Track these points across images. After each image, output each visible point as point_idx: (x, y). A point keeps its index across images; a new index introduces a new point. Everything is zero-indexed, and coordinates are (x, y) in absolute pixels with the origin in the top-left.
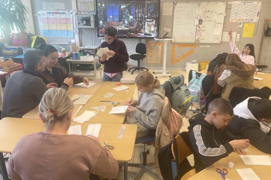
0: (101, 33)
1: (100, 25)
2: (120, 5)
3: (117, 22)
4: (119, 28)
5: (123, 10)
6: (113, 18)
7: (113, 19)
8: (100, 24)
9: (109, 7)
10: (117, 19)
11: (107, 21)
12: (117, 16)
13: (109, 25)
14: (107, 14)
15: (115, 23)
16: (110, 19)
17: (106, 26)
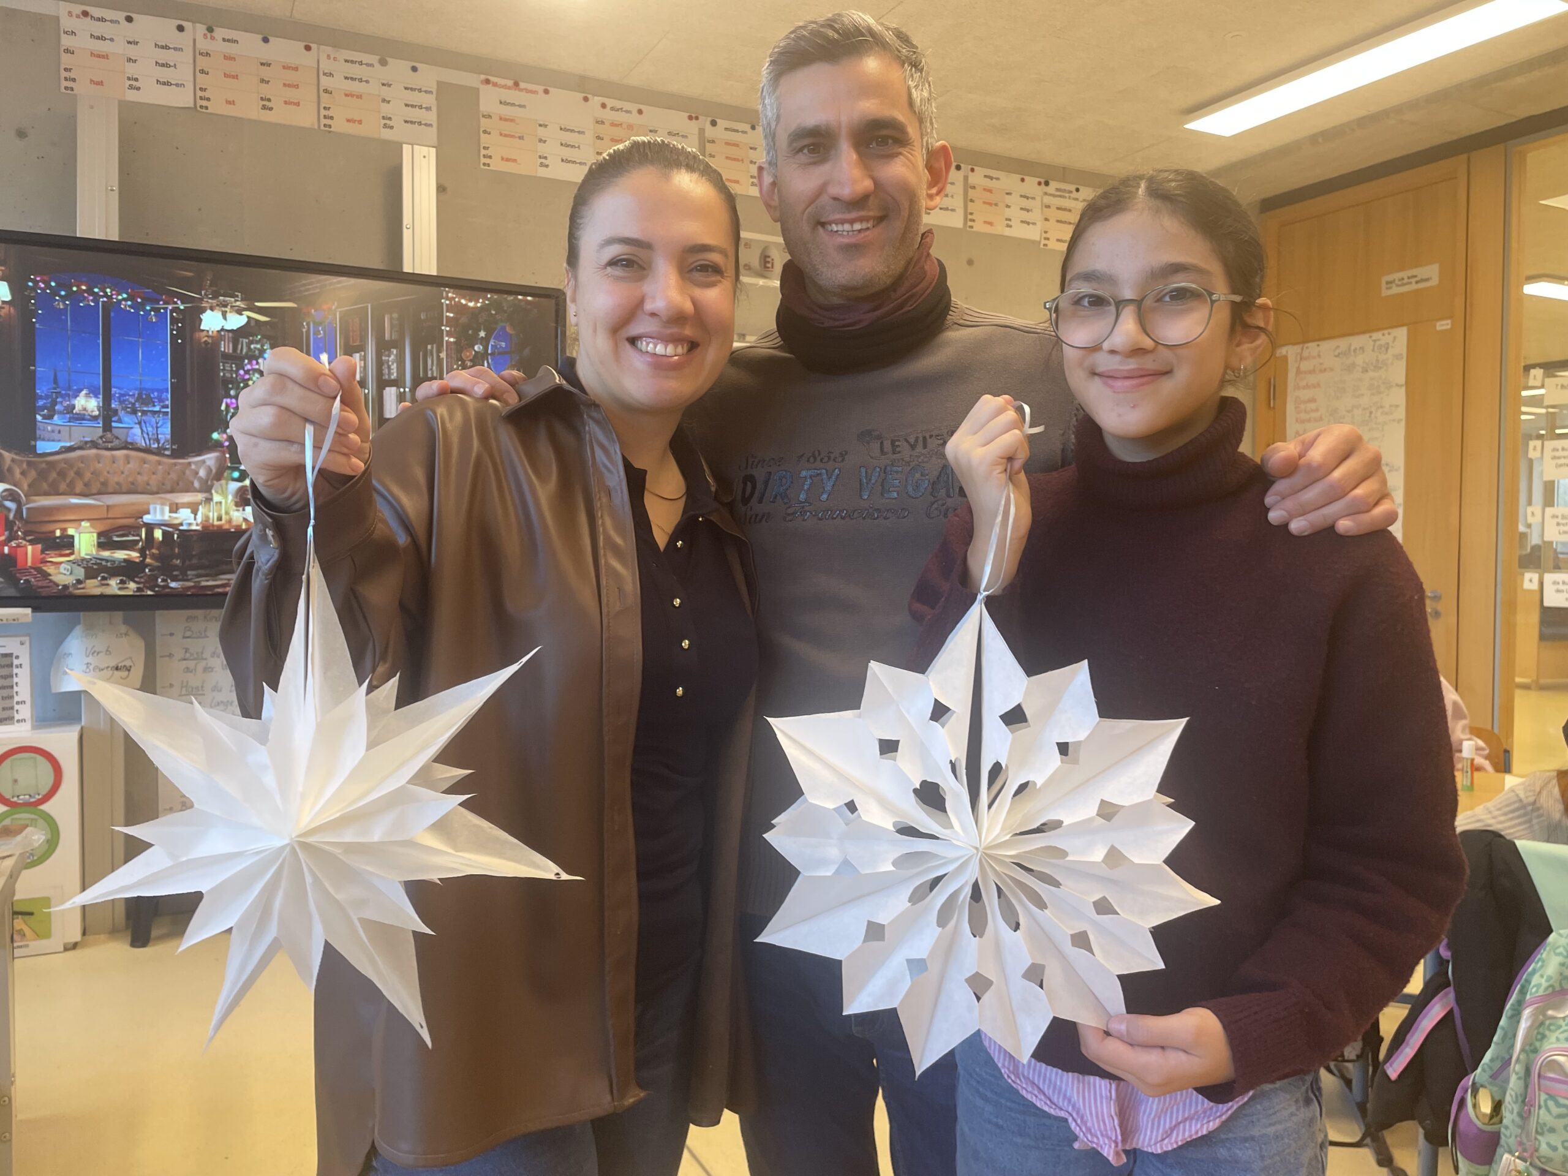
2: (184, 299)
3: (159, 452)
4: (175, 508)
5: (225, 347)
6: (107, 415)
7: (107, 427)
9: (65, 309)
10: (157, 428)
11: (35, 446)
12: (149, 401)
13: (63, 487)
14: (38, 375)
15: (130, 466)
16: (68, 428)
17: (19, 495)
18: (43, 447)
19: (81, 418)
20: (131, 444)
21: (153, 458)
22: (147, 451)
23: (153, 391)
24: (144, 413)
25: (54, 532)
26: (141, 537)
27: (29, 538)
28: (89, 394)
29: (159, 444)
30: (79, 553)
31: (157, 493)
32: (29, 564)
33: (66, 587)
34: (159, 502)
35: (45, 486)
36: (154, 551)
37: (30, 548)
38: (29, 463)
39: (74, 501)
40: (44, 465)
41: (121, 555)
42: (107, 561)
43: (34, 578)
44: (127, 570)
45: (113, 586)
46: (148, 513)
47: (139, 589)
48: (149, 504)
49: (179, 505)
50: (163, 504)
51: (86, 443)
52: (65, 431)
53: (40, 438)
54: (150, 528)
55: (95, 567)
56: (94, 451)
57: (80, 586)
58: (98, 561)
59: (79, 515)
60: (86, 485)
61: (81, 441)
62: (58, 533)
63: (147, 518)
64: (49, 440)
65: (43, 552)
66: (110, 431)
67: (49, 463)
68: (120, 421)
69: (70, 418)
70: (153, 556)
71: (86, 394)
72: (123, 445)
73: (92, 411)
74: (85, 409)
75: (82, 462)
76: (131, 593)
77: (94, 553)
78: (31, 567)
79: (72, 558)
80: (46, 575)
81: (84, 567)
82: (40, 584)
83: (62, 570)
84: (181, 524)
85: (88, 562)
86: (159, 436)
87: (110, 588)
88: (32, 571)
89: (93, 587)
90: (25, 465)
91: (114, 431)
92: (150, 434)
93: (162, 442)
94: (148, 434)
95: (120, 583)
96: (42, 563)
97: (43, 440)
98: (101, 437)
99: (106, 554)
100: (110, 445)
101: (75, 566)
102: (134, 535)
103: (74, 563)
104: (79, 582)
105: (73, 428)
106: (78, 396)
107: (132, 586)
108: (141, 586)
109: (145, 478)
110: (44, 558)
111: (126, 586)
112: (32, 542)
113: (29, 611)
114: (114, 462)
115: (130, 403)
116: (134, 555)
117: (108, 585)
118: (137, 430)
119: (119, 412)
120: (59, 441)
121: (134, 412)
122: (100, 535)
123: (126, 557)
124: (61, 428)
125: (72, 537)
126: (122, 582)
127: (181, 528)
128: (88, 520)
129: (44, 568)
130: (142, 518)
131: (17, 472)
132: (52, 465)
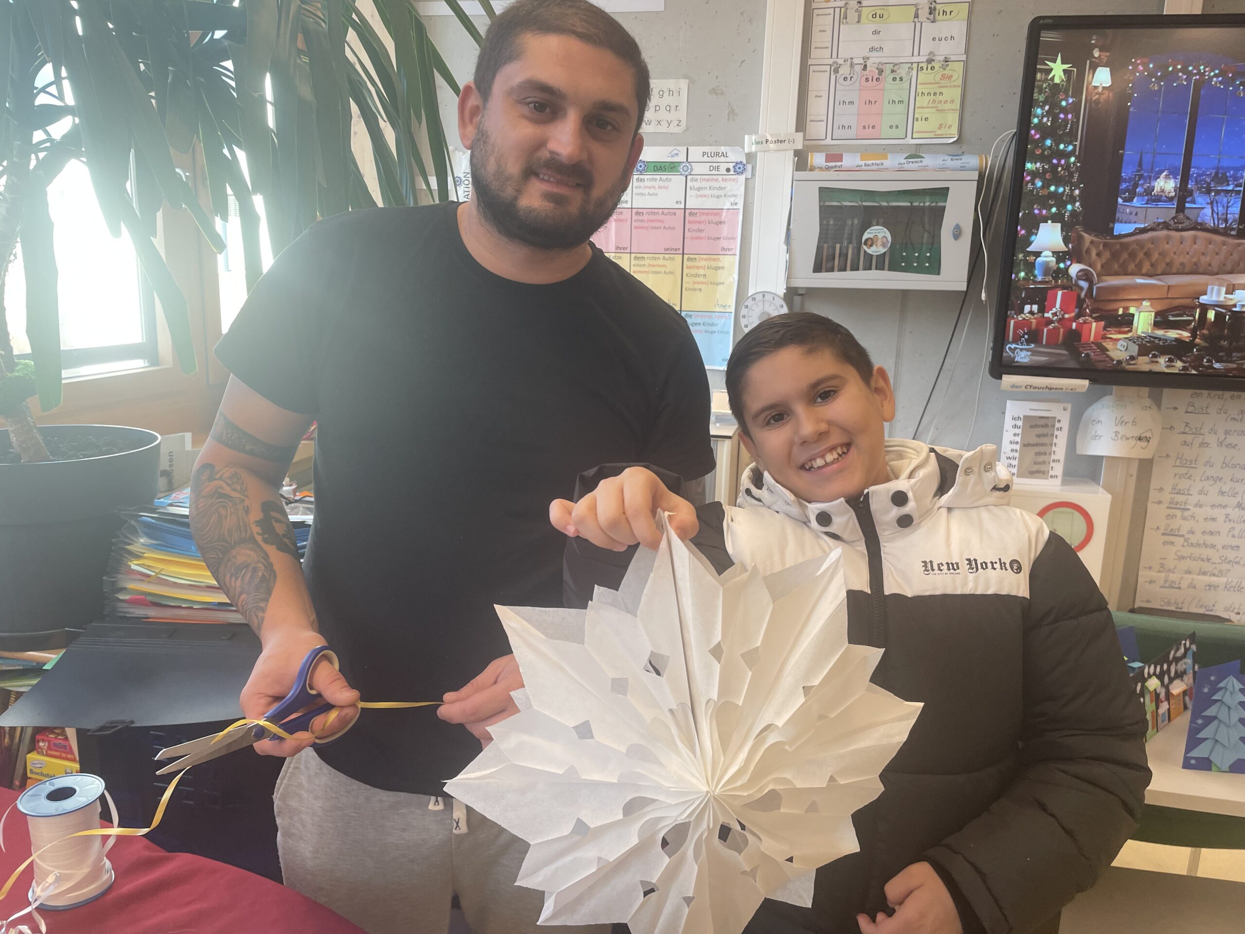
0: (1034, 337)
1: (1031, 267)
3: (1225, 233)
4: (1231, 290)
6: (1183, 194)
7: (1181, 208)
8: (1038, 254)
9: (1160, 90)
10: (1228, 207)
11: (1113, 228)
12: (1225, 180)
13: (1132, 267)
14: (1125, 158)
15: (1196, 246)
16: (1145, 209)
17: (1092, 275)
18: (1120, 229)
19: (1158, 199)
20: (1201, 224)
21: (1218, 238)
22: (1215, 231)
23: (1229, 169)
24: (1218, 192)
25: (1117, 310)
26: (1195, 318)
27: (1094, 315)
28: (1169, 175)
29: (1227, 224)
30: (1137, 331)
31: (1217, 274)
32: (1092, 339)
33: (1120, 362)
34: (1217, 283)
35: (1116, 266)
36: (1205, 332)
37: (1094, 324)
38: (1105, 245)
39: (1140, 281)
40: (1118, 247)
41: (1173, 334)
42: (1160, 339)
43: (1094, 352)
44: (1177, 349)
45: (1162, 364)
46: (1206, 294)
47: (1184, 368)
48: (1207, 285)
49: (1236, 286)
50: (1221, 285)
51: (1159, 224)
52: (1141, 215)
53: (1118, 220)
54: (1205, 308)
55: (1148, 345)
56: (1164, 233)
57: (1132, 362)
58: (1152, 339)
59: (1141, 294)
60: (1152, 265)
61: (1155, 223)
62: (1121, 312)
63: (1204, 299)
64: (1126, 223)
65: (1105, 328)
66: (1183, 211)
67: (1122, 244)
68: (1193, 202)
69: (1148, 200)
70: (1203, 338)
71: (1166, 175)
72: (1193, 226)
73: (1169, 193)
74: (1163, 191)
75: (1152, 243)
76: (1177, 371)
77: (1150, 332)
78: (1093, 343)
79: (1129, 335)
80: (1104, 350)
81: (1138, 345)
82: (1097, 358)
83: (1119, 347)
84: (1235, 306)
85: (1143, 339)
86: (1229, 216)
87: (1158, 364)
88: (1093, 345)
89: (1144, 364)
90: (1101, 247)
91: (1186, 211)
92: (1220, 214)
93: (1230, 222)
94: (1218, 214)
95: (1168, 361)
96: (1102, 338)
97: (1121, 222)
98: (1173, 219)
99: (1160, 333)
100: (1180, 226)
101: (1131, 343)
102: (1188, 316)
103: (1130, 340)
104: (1132, 358)
105: (1148, 210)
106: (1159, 178)
107: (1179, 364)
108: (1187, 365)
109: (1208, 259)
110: (1105, 334)
111: (1173, 364)
112: (1097, 319)
113: (1086, 383)
114: (1181, 243)
115: (1206, 182)
116: (1185, 335)
117: (1157, 362)
118: (1208, 211)
119: (1194, 192)
120: (1135, 222)
121: (1208, 192)
122: (1157, 314)
123: (1177, 336)
124: (1138, 210)
125: (1133, 315)
126: (1170, 360)
127: (1234, 309)
128: (1149, 299)
129: (1104, 344)
130: (1199, 299)
131: (1094, 253)
132: (1125, 246)
